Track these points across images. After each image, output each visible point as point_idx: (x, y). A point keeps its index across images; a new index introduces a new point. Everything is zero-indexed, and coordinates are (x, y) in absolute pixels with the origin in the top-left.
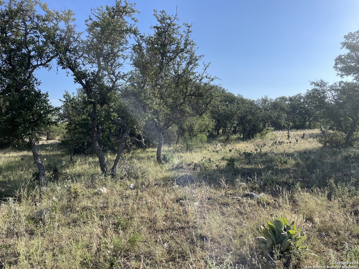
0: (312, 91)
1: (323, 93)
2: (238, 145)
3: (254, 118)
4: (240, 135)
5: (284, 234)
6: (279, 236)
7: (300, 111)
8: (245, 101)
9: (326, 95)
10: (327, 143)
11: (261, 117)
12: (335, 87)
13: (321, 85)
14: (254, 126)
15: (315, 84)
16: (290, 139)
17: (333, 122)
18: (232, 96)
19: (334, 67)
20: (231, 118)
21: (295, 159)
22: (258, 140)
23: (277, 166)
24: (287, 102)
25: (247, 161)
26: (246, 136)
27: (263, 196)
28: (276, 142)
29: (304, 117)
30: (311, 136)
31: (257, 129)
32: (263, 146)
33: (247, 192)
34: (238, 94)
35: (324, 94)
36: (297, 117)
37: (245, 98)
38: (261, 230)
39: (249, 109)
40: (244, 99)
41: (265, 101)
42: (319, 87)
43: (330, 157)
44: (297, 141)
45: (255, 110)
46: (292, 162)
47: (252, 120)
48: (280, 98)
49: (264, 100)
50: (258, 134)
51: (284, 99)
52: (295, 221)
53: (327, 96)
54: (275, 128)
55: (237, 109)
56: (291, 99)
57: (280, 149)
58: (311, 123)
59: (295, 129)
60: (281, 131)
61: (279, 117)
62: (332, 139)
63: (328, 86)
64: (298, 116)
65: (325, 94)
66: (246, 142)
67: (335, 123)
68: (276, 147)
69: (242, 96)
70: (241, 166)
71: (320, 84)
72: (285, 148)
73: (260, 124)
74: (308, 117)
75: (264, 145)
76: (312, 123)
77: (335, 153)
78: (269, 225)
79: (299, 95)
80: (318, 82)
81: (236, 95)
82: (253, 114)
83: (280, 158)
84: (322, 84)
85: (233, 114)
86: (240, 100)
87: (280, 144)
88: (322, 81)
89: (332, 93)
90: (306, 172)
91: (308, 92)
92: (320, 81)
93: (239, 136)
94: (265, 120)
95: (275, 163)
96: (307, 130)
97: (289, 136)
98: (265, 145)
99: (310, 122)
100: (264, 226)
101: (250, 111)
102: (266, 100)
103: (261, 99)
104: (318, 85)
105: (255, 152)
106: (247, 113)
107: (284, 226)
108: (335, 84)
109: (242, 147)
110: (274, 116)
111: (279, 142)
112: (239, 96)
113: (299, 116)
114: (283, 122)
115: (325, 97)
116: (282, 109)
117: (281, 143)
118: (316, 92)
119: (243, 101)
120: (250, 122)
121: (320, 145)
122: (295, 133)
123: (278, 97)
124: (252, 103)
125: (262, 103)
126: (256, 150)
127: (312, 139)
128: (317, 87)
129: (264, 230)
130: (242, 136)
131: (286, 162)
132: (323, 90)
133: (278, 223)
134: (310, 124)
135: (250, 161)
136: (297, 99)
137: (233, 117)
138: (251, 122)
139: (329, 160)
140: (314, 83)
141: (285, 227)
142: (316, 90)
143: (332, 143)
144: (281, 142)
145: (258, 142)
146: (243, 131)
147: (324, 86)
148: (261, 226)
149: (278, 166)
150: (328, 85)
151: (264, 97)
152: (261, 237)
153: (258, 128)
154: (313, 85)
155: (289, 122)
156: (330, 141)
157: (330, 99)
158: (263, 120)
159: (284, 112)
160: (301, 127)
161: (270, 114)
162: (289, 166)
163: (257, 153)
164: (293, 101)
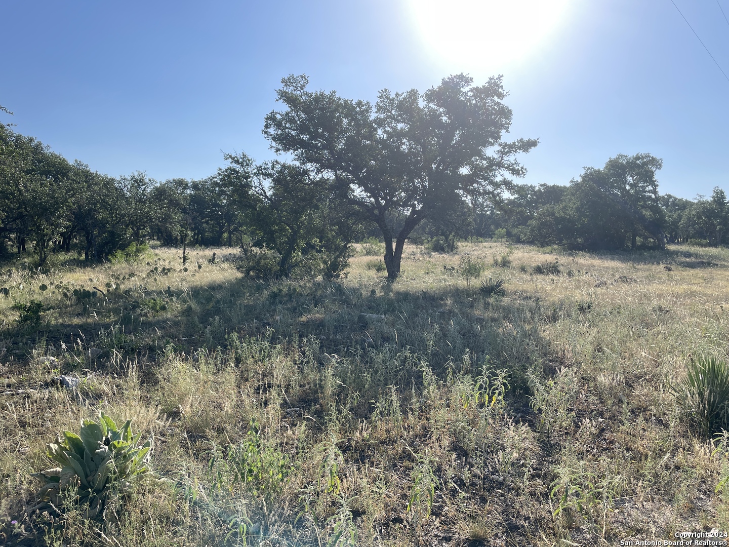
0: (226, 171)
1: (247, 178)
2: (69, 275)
3: (112, 217)
4: (80, 254)
5: (103, 451)
6: (92, 458)
7: (213, 211)
8: (94, 177)
9: (251, 182)
10: (251, 270)
11: (128, 216)
12: (265, 169)
13: (242, 163)
14: (112, 234)
15: (233, 159)
16: (187, 264)
17: (262, 234)
18: (60, 164)
19: (263, 131)
20: (51, 213)
21: (185, 301)
22: (119, 265)
23: (145, 315)
24: (188, 192)
25: (79, 309)
26: (93, 256)
27: (92, 380)
28: (156, 269)
29: (220, 223)
30: (226, 259)
31: (118, 241)
32: (127, 276)
33: (55, 375)
34: (76, 161)
35: (247, 180)
36: (207, 222)
37: (92, 171)
38: (51, 453)
39: (100, 195)
40: (91, 173)
41: (138, 182)
42: (238, 166)
43: (249, 295)
44: (200, 267)
45: (114, 200)
46: (176, 306)
47: (107, 220)
48: (174, 181)
49: (136, 181)
50: (119, 253)
51: (182, 184)
52: (131, 421)
53: (253, 184)
54: (164, 243)
55: (67, 192)
56: (195, 186)
57: (164, 282)
58: (232, 236)
59: (203, 246)
60: (173, 248)
61: (166, 218)
62: (258, 263)
63: (255, 167)
64: (208, 220)
65: (249, 180)
66: (89, 269)
67: (264, 234)
68: (155, 280)
69: (86, 166)
70: (61, 321)
71: (241, 160)
72: (174, 281)
73: (126, 231)
74: (226, 224)
75: (130, 275)
76: (234, 234)
77: (259, 288)
78: (70, 439)
79: (211, 180)
80: (239, 157)
81: (71, 162)
82: (111, 209)
83: (154, 300)
84: (244, 161)
85: (57, 205)
86: (81, 174)
87: (166, 274)
88: (245, 156)
89: (260, 180)
90: (197, 323)
91: (220, 172)
92: (242, 154)
93: (76, 256)
94: (137, 223)
95: (142, 310)
96: (223, 248)
97: (185, 259)
98: (132, 275)
99: (230, 233)
100: (57, 442)
101: (103, 201)
102: (140, 181)
103: (129, 178)
104: (237, 162)
105: (105, 290)
106: (95, 204)
107: (106, 434)
108: (265, 163)
109: (76, 280)
110: (157, 216)
111: (164, 269)
112: (78, 165)
113: (211, 220)
114: (176, 230)
115: (248, 186)
116: (174, 203)
117: (166, 271)
118: (233, 174)
119: (88, 177)
120: (102, 225)
121: (240, 275)
122: (201, 253)
123: (171, 180)
124: (108, 184)
125: (133, 185)
126: (108, 285)
127: (226, 265)
128: (236, 165)
129: (59, 451)
130: (83, 257)
131: (163, 308)
132: (245, 172)
133: (92, 431)
134: (230, 238)
135: (85, 309)
136: (206, 187)
137: (57, 209)
138: (105, 227)
139: (247, 300)
140: (231, 156)
141: (107, 436)
142: (234, 170)
143: (258, 270)
144: (169, 270)
145: (117, 270)
146: (87, 246)
147: (247, 165)
148: (52, 445)
149: (147, 316)
150: (254, 164)
151: (136, 174)
152: (52, 470)
153: (121, 239)
154: (228, 160)
155: (186, 229)
156: (254, 267)
157: (257, 190)
158: (132, 223)
159: (178, 209)
160: (214, 242)
161: (148, 212)
162: (169, 315)
163: (108, 291)
164: (199, 189)
